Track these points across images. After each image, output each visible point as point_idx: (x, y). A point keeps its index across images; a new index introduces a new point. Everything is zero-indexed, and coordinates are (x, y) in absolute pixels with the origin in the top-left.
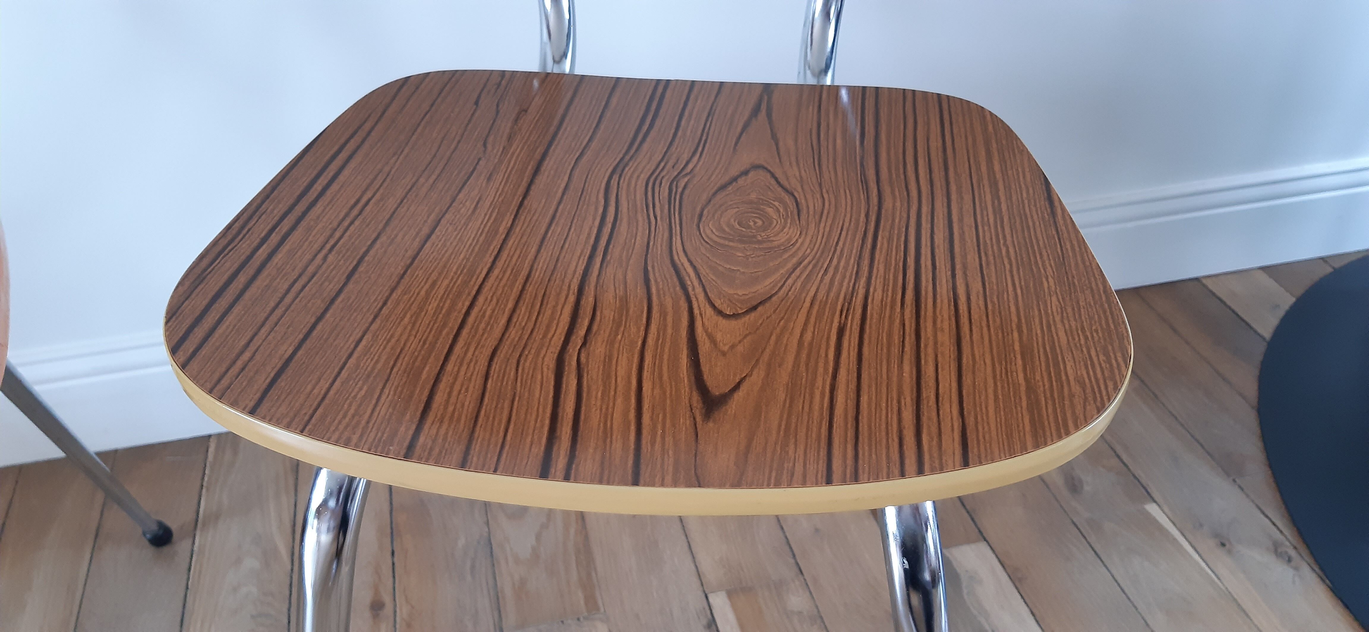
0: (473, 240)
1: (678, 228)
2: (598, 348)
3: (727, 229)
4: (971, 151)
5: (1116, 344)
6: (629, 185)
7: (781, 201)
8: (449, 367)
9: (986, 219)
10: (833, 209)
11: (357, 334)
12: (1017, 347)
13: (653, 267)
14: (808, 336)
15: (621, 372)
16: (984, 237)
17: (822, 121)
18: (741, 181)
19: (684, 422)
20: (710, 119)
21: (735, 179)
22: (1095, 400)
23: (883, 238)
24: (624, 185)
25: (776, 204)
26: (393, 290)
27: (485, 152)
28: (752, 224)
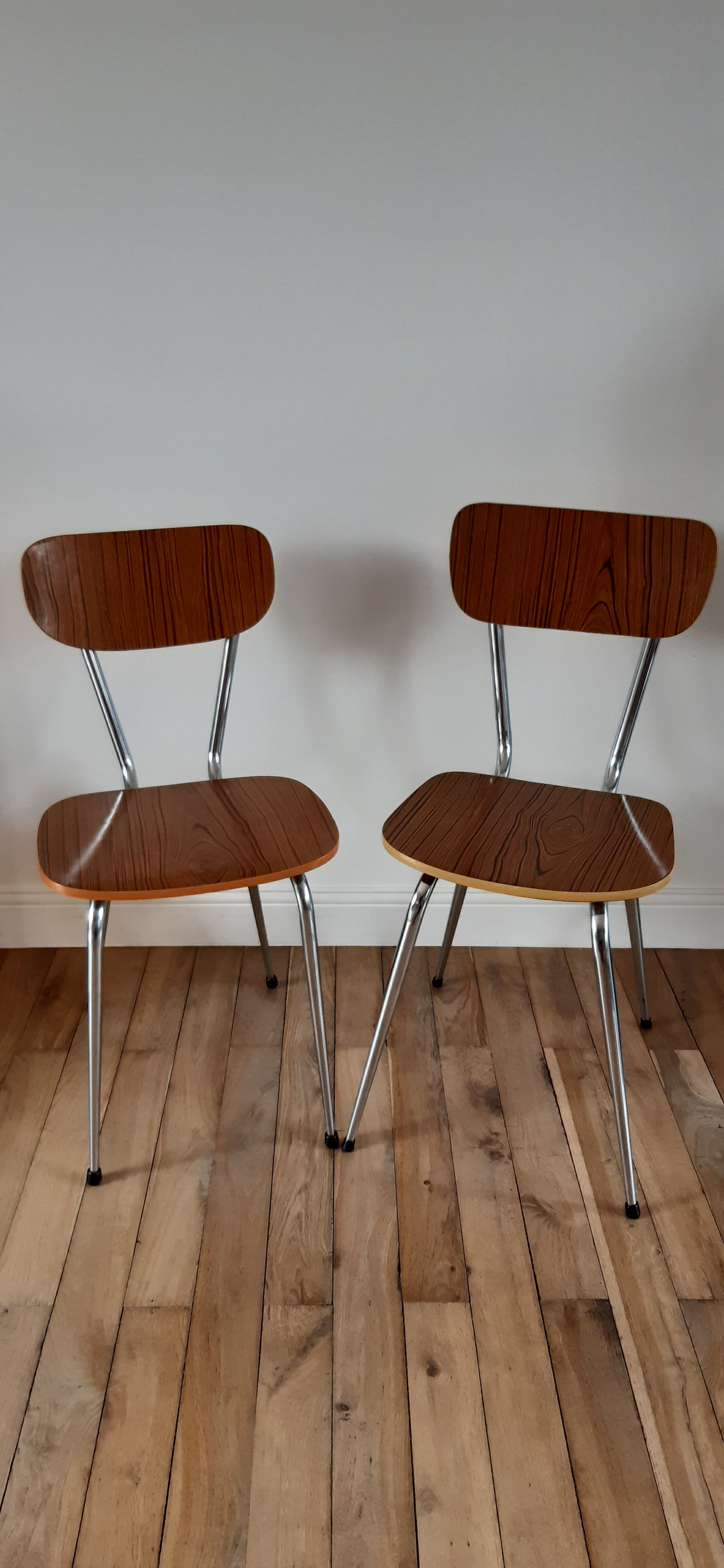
1: (540, 830)
2: (508, 857)
4: (653, 817)
5: (667, 871)
13: (529, 838)
15: (515, 864)
18: (566, 820)
20: (560, 798)
21: (563, 819)
24: (523, 816)
27: (474, 800)
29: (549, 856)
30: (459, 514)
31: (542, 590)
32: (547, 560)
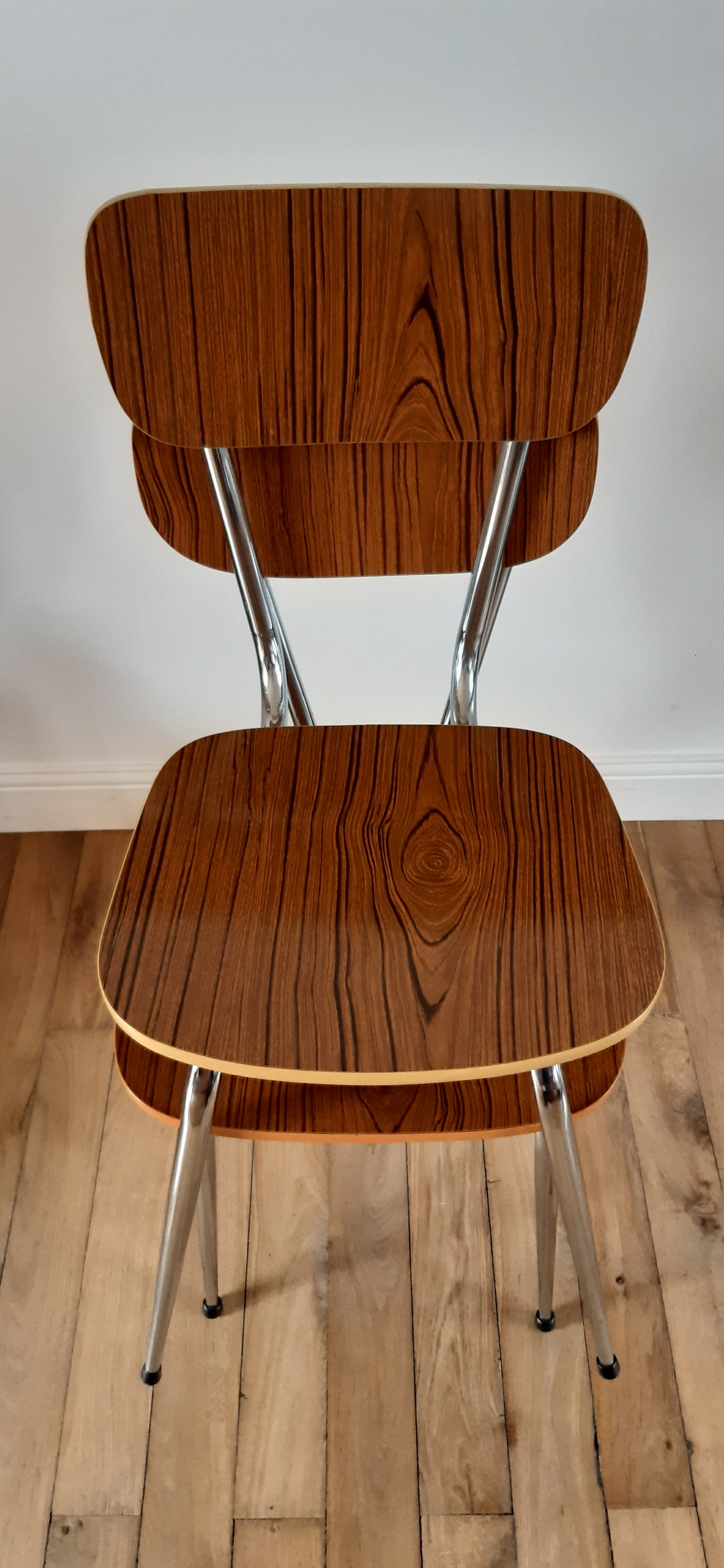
0: (262, 895)
1: (389, 871)
2: (356, 974)
3: (421, 870)
4: (573, 795)
5: (656, 959)
6: (351, 835)
7: (453, 843)
8: (273, 999)
9: (583, 857)
10: (487, 850)
11: (214, 979)
12: (601, 962)
13: (379, 906)
14: (480, 957)
15: (374, 992)
16: (582, 872)
17: (473, 764)
18: (425, 825)
19: (416, 1026)
20: (396, 765)
21: (420, 824)
22: (642, 1000)
23: (520, 875)
24: (348, 834)
25: (450, 845)
26: (225, 942)
27: (251, 814)
28: (436, 864)
29: (429, 949)
30: (94, 228)
31: (298, 366)
32: (298, 306)
